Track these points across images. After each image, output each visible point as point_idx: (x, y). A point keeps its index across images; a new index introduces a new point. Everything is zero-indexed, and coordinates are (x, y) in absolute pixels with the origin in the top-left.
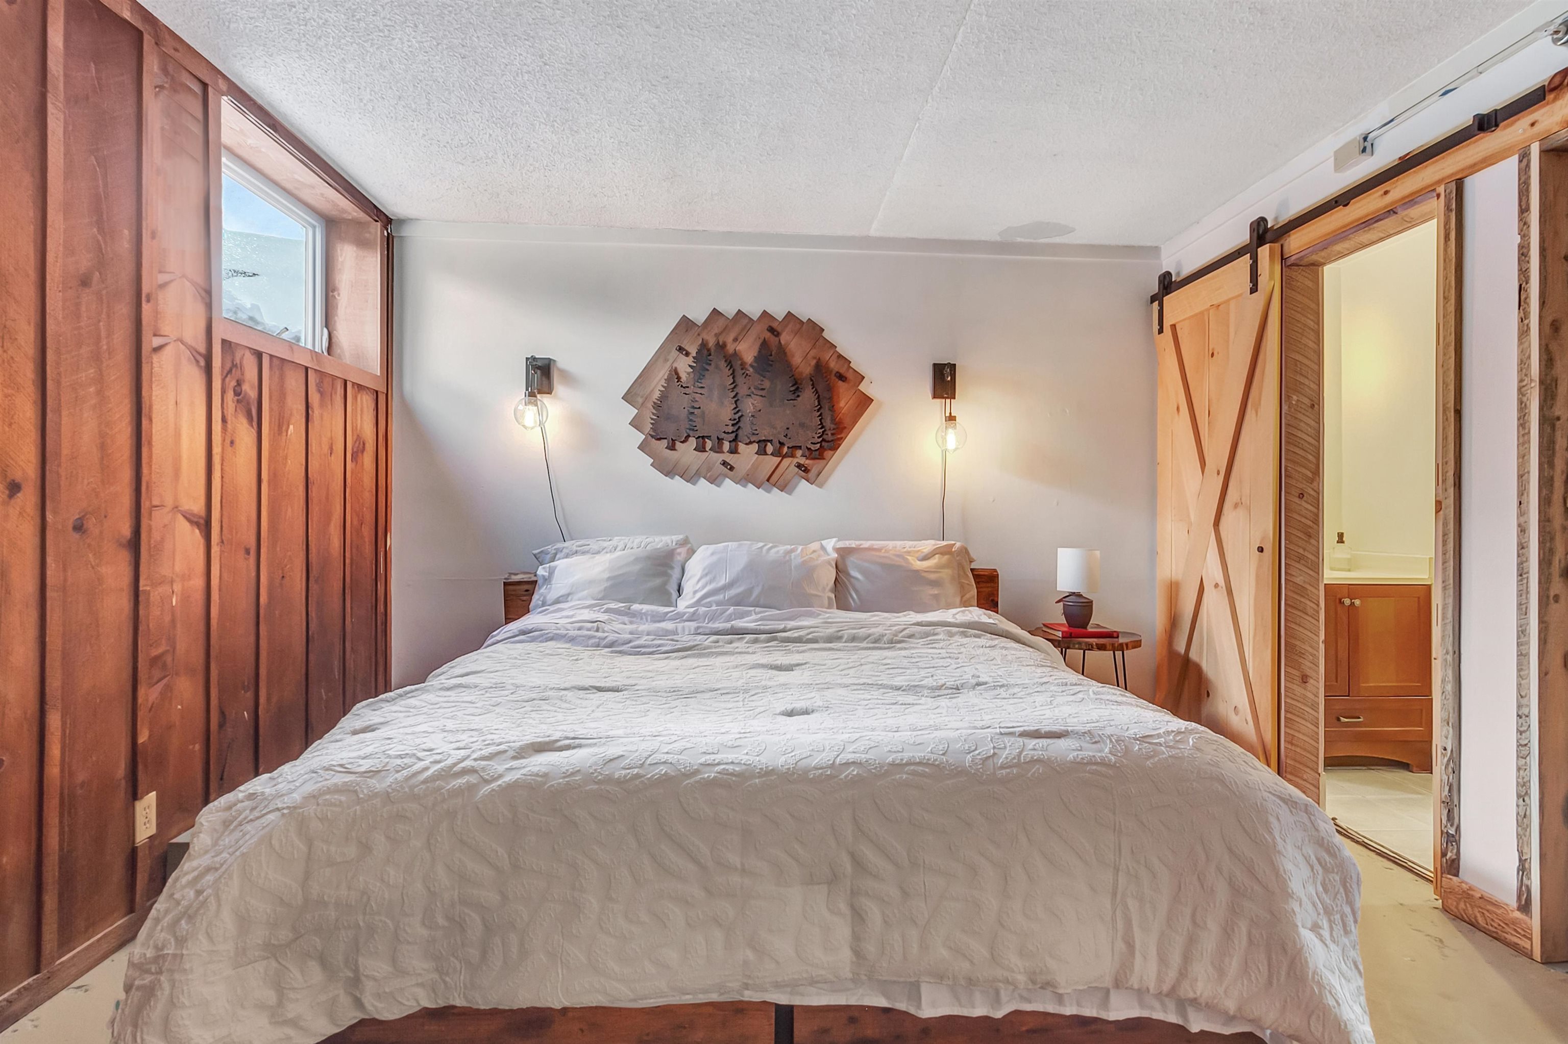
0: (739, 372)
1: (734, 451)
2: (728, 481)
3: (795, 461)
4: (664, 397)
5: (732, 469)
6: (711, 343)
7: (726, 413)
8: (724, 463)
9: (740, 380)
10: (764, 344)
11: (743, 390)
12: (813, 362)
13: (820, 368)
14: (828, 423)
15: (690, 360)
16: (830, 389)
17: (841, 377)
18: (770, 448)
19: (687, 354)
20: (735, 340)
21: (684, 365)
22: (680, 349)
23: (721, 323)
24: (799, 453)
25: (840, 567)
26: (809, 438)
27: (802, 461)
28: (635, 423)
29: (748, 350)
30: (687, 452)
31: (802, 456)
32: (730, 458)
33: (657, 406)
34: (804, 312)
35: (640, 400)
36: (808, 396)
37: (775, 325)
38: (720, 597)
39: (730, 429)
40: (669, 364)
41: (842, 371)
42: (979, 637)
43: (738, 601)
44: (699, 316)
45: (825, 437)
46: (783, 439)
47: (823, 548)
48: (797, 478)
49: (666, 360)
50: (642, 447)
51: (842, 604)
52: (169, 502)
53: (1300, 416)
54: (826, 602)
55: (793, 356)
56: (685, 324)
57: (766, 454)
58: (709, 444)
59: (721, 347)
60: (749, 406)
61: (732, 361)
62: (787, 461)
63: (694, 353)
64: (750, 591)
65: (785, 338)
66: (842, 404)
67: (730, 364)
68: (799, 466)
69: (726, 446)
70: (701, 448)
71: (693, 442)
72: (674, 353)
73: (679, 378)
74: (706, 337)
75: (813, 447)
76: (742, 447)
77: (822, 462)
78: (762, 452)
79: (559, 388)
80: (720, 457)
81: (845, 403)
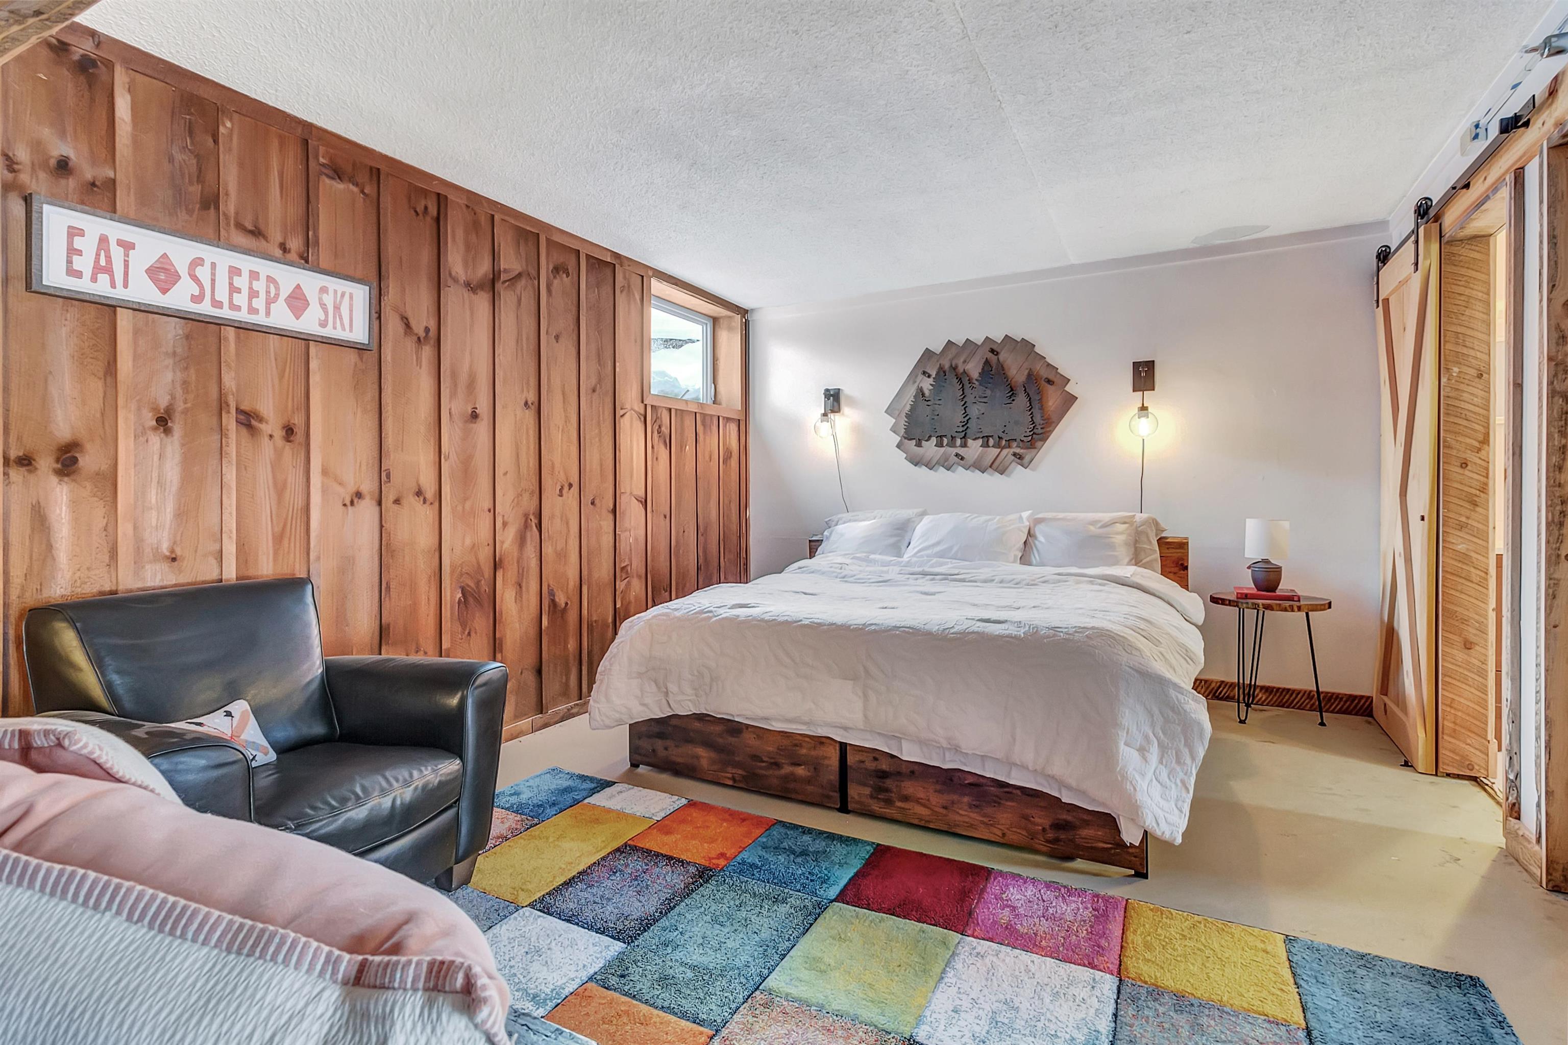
0: (967, 385)
1: (964, 445)
2: (960, 468)
3: (1012, 451)
4: (913, 408)
5: (962, 459)
6: (947, 367)
7: (958, 417)
8: (957, 455)
9: (968, 391)
10: (987, 362)
11: (970, 399)
12: (1026, 372)
13: (1032, 377)
14: (1038, 419)
15: (931, 381)
16: (1039, 392)
17: (1049, 382)
18: (991, 442)
19: (929, 376)
20: (965, 362)
21: (927, 385)
22: (924, 373)
23: (954, 351)
24: (1014, 444)
25: (1032, 532)
26: (1022, 431)
27: (1018, 451)
28: (894, 430)
29: (974, 369)
30: (930, 448)
31: (1017, 446)
32: (961, 451)
33: (907, 416)
34: (1018, 335)
35: (897, 413)
36: (1021, 400)
37: (995, 347)
38: (929, 552)
39: (961, 429)
40: (916, 385)
41: (1051, 377)
42: (1104, 585)
43: (941, 555)
44: (938, 347)
45: (1035, 431)
46: (1001, 435)
47: (1021, 517)
48: (1014, 464)
49: (915, 382)
50: (898, 446)
51: (1025, 559)
52: (628, 491)
53: (1462, 387)
54: (1012, 559)
55: (1009, 369)
56: (928, 354)
57: (988, 446)
58: (945, 441)
59: (954, 368)
60: (974, 411)
61: (962, 378)
62: (1005, 451)
63: (934, 375)
64: (951, 548)
65: (1002, 357)
66: (1050, 403)
67: (960, 381)
68: (1015, 455)
69: (958, 442)
70: (940, 445)
71: (934, 440)
72: (920, 377)
73: (923, 395)
74: (941, 362)
75: (1025, 439)
76: (970, 442)
77: (1034, 451)
78: (986, 445)
79: (846, 409)
80: (954, 451)
81: (1052, 401)
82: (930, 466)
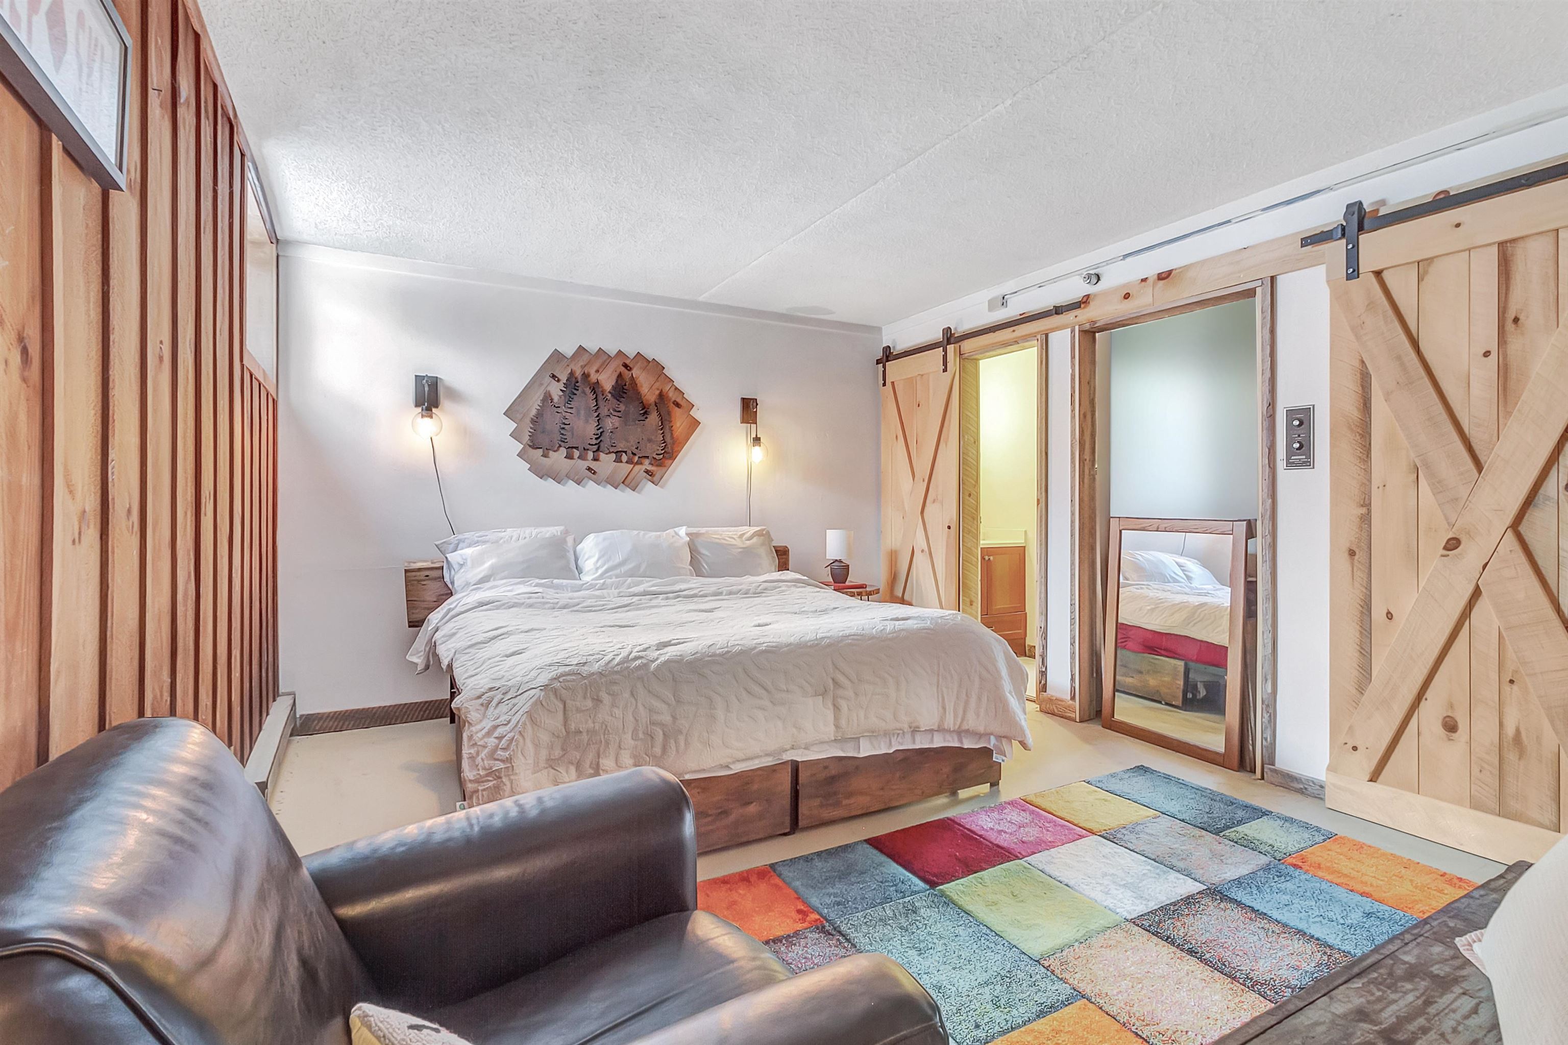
0: (600, 397)
1: (596, 459)
2: (591, 482)
3: (643, 468)
4: (540, 414)
5: (595, 473)
6: (578, 373)
7: (591, 429)
8: (589, 469)
9: (601, 403)
10: (620, 376)
11: (604, 411)
12: (657, 392)
13: (661, 396)
14: (668, 439)
15: (561, 386)
16: (669, 413)
17: (678, 405)
18: (624, 458)
19: (559, 381)
20: (597, 371)
21: (556, 389)
22: (554, 376)
23: (585, 358)
24: (647, 462)
25: (692, 547)
26: (653, 449)
27: (650, 468)
28: (515, 435)
29: (607, 381)
30: (558, 458)
31: (650, 464)
32: (594, 465)
33: (533, 421)
34: (650, 354)
35: (519, 416)
36: (653, 418)
37: (628, 362)
38: (617, 571)
39: (594, 442)
40: (543, 388)
41: (679, 400)
43: (631, 574)
44: (569, 350)
45: (666, 449)
46: (635, 451)
47: (677, 534)
48: (645, 480)
49: (541, 384)
50: (520, 455)
51: (698, 572)
54: (688, 573)
55: (642, 386)
56: (557, 356)
57: (621, 462)
58: (576, 453)
59: (586, 376)
60: (610, 423)
61: (595, 388)
62: (637, 467)
63: (564, 379)
64: (638, 567)
65: (635, 372)
66: (678, 424)
67: (594, 390)
68: (647, 472)
69: (590, 455)
70: (569, 457)
71: (563, 452)
72: (548, 379)
73: (552, 400)
74: (572, 366)
75: (658, 457)
76: (602, 456)
77: (664, 469)
78: (618, 460)
79: (444, 402)
80: (585, 464)
81: (679, 423)
82: (558, 478)
